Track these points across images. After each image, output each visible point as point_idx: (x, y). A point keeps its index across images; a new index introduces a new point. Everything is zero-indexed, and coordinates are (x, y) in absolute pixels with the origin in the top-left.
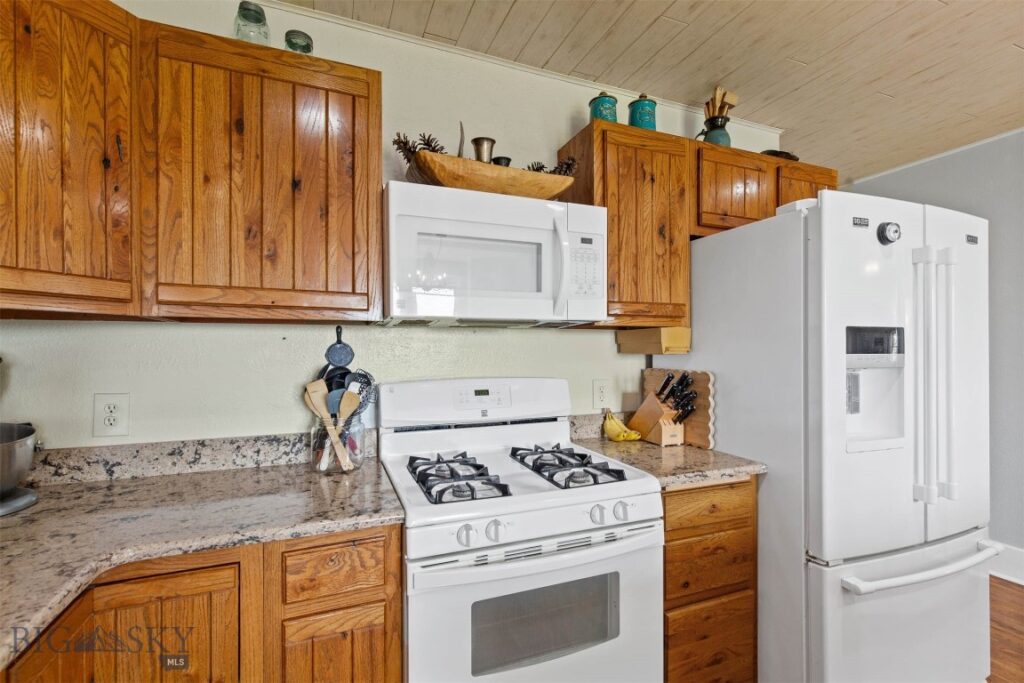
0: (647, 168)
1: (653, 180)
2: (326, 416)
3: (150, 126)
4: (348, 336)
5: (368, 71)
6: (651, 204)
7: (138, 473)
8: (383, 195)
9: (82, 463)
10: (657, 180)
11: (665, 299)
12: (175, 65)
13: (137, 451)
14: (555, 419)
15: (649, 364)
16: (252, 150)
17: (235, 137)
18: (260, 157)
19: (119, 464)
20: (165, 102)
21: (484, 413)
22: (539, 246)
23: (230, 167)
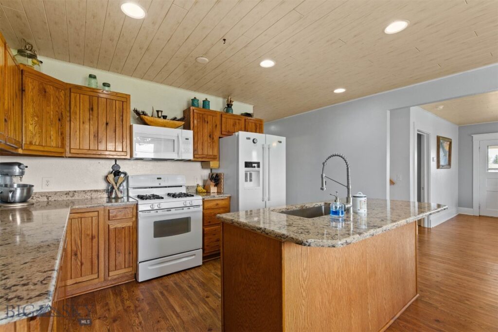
0: (206, 119)
1: (207, 123)
2: (114, 183)
3: (68, 109)
4: (118, 162)
5: (126, 95)
6: (207, 129)
7: (56, 199)
8: (131, 127)
9: (40, 196)
10: (209, 122)
11: (211, 154)
12: (75, 94)
13: (56, 193)
14: (181, 186)
15: (211, 172)
16: (95, 115)
17: (91, 112)
18: (98, 117)
19: (50, 196)
20: (73, 103)
21: (160, 184)
22: (174, 140)
23: (90, 120)
